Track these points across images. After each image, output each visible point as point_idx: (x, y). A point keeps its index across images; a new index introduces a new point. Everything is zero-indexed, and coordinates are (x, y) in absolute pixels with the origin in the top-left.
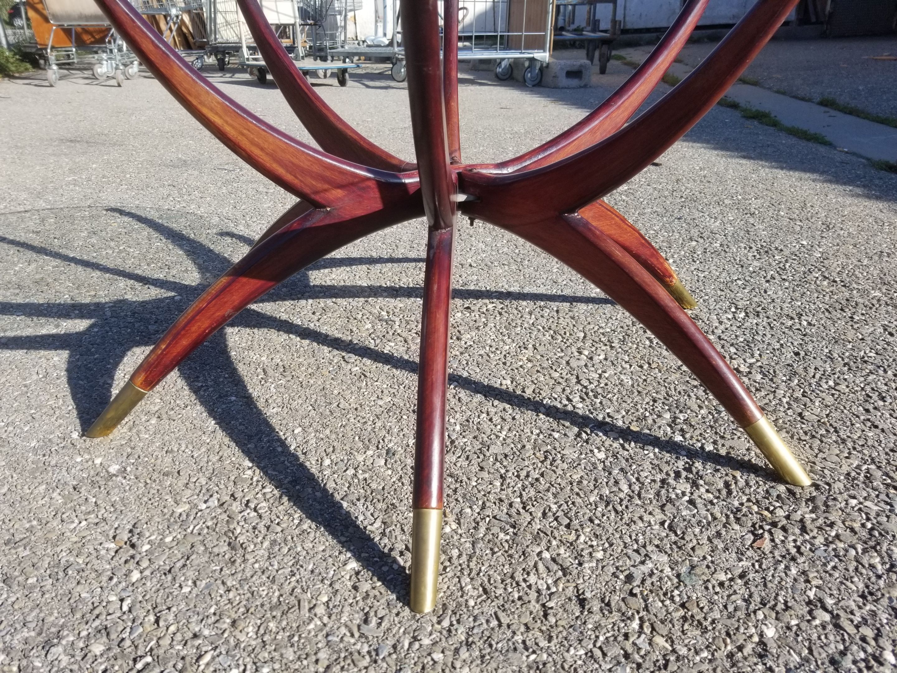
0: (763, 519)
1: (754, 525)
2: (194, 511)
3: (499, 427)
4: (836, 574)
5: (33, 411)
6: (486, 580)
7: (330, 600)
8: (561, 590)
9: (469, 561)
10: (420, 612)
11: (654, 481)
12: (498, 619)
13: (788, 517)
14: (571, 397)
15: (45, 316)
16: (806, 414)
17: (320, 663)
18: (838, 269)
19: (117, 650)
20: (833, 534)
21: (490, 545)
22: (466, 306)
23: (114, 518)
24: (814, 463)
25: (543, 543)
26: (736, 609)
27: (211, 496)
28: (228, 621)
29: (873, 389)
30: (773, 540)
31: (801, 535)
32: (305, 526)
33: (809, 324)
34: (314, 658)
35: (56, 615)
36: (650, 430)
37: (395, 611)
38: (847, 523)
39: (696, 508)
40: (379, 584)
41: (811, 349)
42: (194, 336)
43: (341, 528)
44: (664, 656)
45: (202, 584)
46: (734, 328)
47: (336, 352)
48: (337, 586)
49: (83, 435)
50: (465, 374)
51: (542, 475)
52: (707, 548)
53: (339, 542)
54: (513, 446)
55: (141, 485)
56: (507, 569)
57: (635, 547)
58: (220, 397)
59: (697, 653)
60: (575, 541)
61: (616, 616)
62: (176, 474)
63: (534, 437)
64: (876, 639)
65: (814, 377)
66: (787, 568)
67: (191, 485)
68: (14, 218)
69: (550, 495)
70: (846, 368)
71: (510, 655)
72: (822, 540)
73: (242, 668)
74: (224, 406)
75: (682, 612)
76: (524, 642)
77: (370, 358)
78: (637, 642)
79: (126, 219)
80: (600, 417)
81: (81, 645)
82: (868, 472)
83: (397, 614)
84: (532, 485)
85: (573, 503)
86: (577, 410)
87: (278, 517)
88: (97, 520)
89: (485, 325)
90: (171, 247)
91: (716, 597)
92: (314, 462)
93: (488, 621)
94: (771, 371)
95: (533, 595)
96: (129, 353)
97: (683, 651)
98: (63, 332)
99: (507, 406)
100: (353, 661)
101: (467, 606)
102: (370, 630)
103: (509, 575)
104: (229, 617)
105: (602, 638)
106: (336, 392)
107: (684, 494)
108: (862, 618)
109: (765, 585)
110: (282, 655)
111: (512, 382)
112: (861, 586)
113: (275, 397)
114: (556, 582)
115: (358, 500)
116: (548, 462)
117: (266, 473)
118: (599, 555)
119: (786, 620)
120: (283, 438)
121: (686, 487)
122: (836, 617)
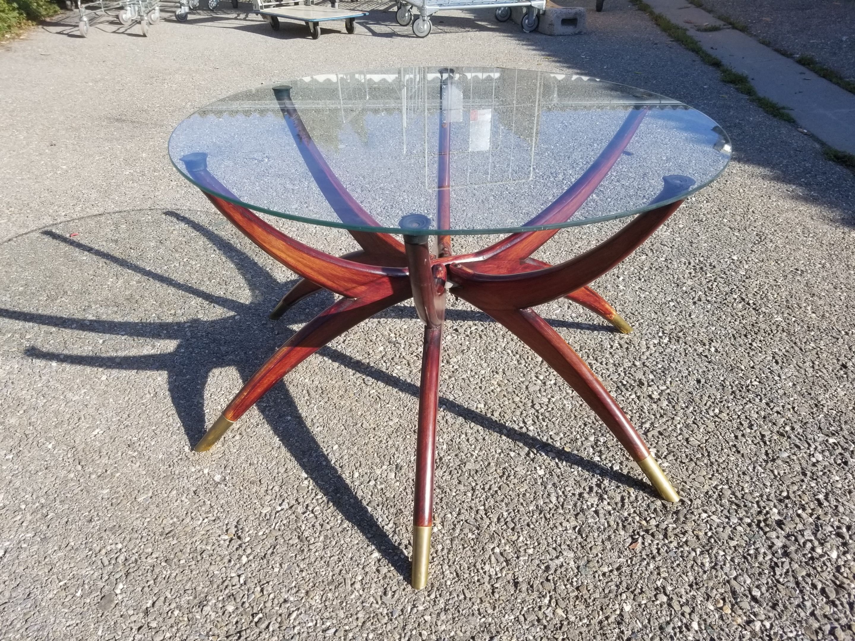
0: (641, 527)
1: (634, 531)
2: (274, 512)
3: (473, 446)
4: (678, 570)
5: (154, 428)
6: (458, 567)
7: (363, 579)
8: (504, 575)
9: (448, 553)
10: (417, 589)
11: (574, 494)
12: (464, 594)
13: (657, 526)
14: (526, 420)
15: (142, 335)
16: (691, 439)
17: (359, 620)
18: (755, 290)
19: (241, 609)
20: (684, 540)
21: (462, 542)
22: (454, 328)
23: (224, 517)
24: (686, 483)
25: (496, 542)
26: (610, 592)
27: (283, 500)
28: (303, 591)
29: (746, 418)
30: (643, 543)
31: (663, 540)
32: (345, 526)
33: (716, 351)
34: (355, 617)
35: (202, 585)
36: (578, 451)
37: (402, 587)
38: (695, 532)
39: (598, 516)
40: (392, 568)
41: (710, 377)
42: (265, 386)
43: (368, 527)
44: (561, 621)
45: (285, 566)
46: (657, 354)
47: (358, 375)
48: (367, 569)
49: (192, 450)
50: (451, 398)
51: (500, 488)
52: (600, 548)
53: (367, 538)
54: (482, 463)
55: (237, 491)
56: (472, 560)
57: (554, 546)
58: (280, 417)
59: (581, 620)
60: (516, 540)
61: (536, 594)
62: (258, 482)
63: (497, 456)
64: (690, 614)
65: (705, 405)
66: (648, 564)
67: (269, 492)
68: (92, 223)
69: (503, 504)
70: (732, 397)
71: (470, 618)
72: (676, 545)
73: (315, 622)
74: (284, 425)
75: (576, 593)
76: (479, 610)
77: (383, 381)
78: (546, 612)
79: (183, 225)
80: (544, 440)
81: (220, 605)
82: (721, 492)
83: (404, 589)
84: (492, 496)
85: (518, 511)
86: (529, 433)
87: (328, 518)
88: (214, 518)
89: (469, 348)
90: (224, 259)
91: (599, 583)
92: (348, 475)
93: (458, 596)
94: (675, 399)
95: (487, 578)
96: (211, 374)
97: (572, 618)
98: (159, 353)
99: (480, 428)
100: (378, 619)
101: (446, 585)
102: (387, 600)
103: (472, 564)
104: (304, 589)
105: (525, 609)
106: (359, 413)
107: (592, 505)
108: (687, 600)
109: (631, 576)
110: (337, 615)
111: (485, 406)
112: (692, 578)
113: (318, 417)
114: (501, 570)
115: (378, 505)
116: (505, 477)
117: (317, 483)
118: (530, 551)
119: (639, 600)
120: (326, 453)
121: (595, 500)
122: (670, 599)
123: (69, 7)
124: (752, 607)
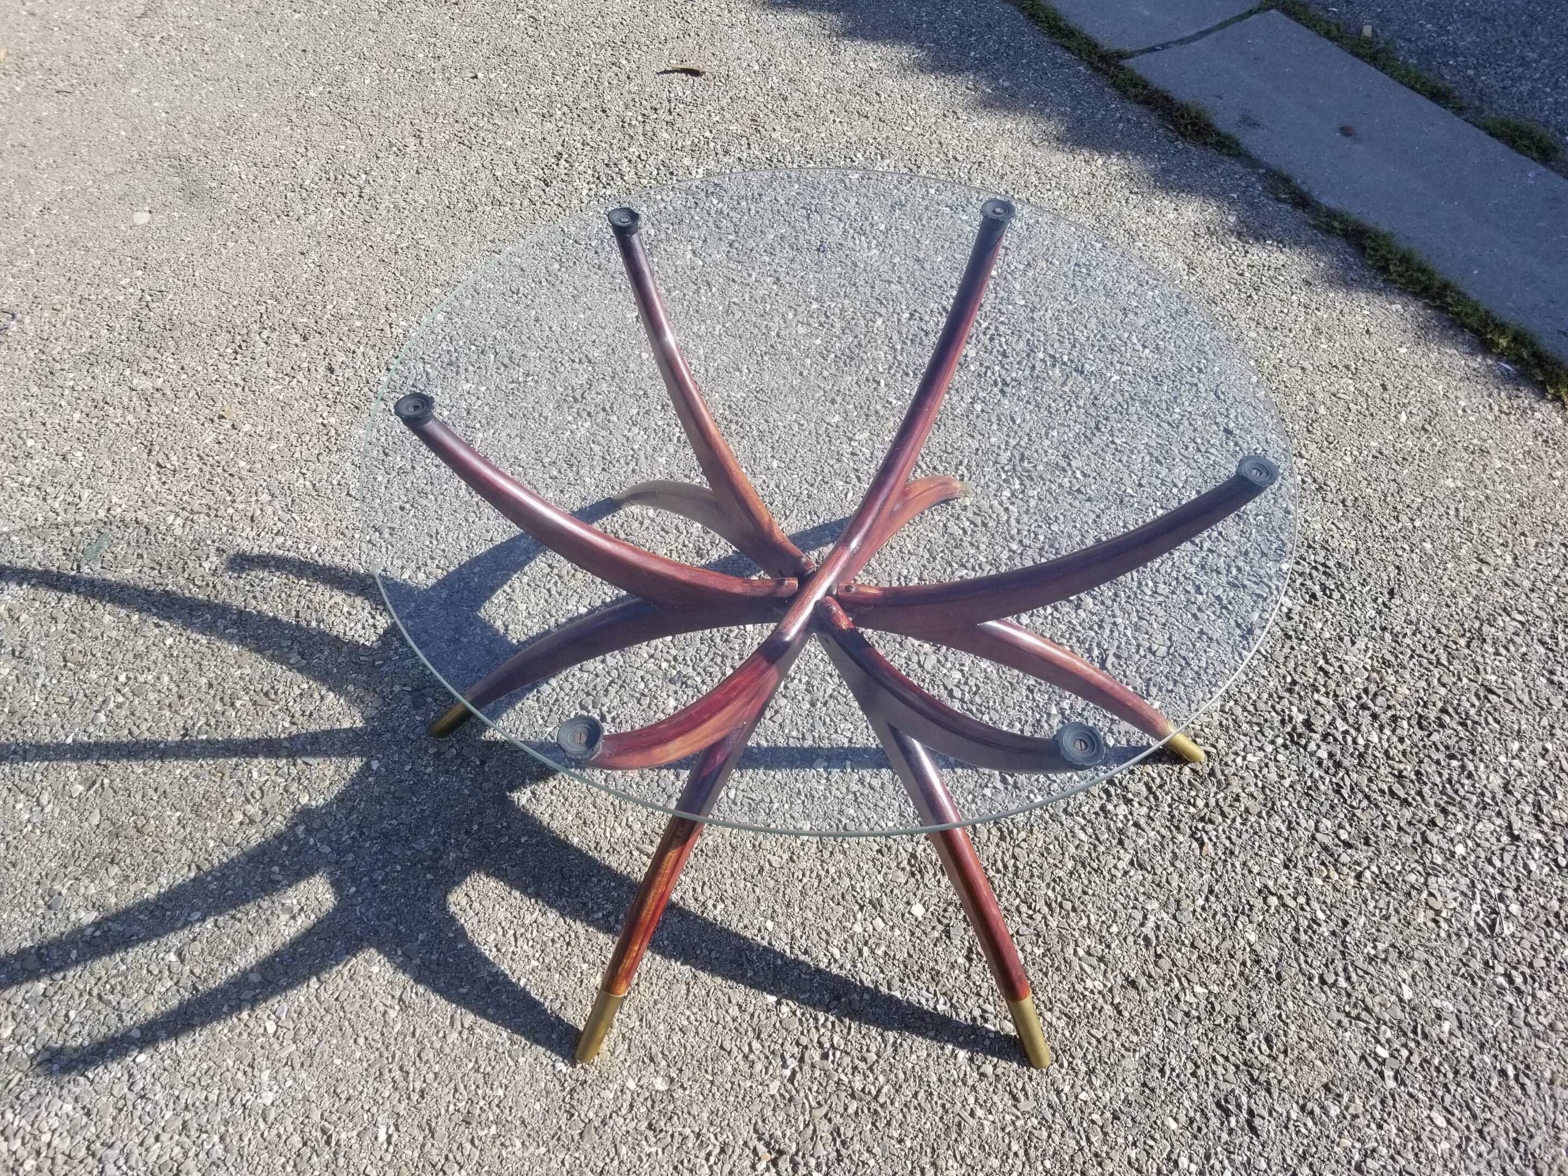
0: (1193, 818)
1: (1191, 829)
2: (787, 1082)
4: (1264, 854)
6: (1060, 1006)
7: (977, 1098)
8: (1113, 982)
10: (1044, 1066)
11: (1096, 814)
12: (1094, 1037)
13: (1207, 806)
17: (1019, 1154)
20: (1243, 808)
25: (1071, 941)
26: (1224, 928)
27: (783, 1057)
30: (1210, 839)
31: (1224, 821)
32: (891, 1039)
37: (1026, 1077)
38: (1246, 790)
39: (1144, 831)
40: (995, 1060)
43: (919, 1023)
44: (1208, 1000)
45: (877, 1149)
48: (970, 1082)
49: (573, 1064)
50: (845, 742)
51: (1015, 857)
52: (1176, 875)
53: (932, 1039)
56: (1066, 985)
57: (1131, 903)
59: (1223, 985)
60: (1089, 923)
61: (1161, 984)
64: (1308, 904)
66: (1233, 865)
69: (1037, 879)
71: (1123, 1062)
72: (1240, 820)
75: (1196, 953)
76: (1123, 1046)
78: (1186, 999)
83: (1030, 1078)
84: (1016, 875)
85: (1060, 879)
87: (861, 1044)
91: (1207, 924)
92: (825, 960)
93: (1089, 1043)
95: (1100, 999)
97: (1215, 989)
100: (1037, 1137)
102: (1025, 1105)
103: (1071, 990)
105: (1165, 1010)
107: (1126, 817)
108: (1295, 888)
109: (1228, 892)
112: (1282, 857)
114: (1105, 976)
115: (902, 981)
116: (1007, 836)
117: (799, 1000)
118: (1115, 929)
119: (1255, 920)
120: (766, 944)
121: (1123, 810)
122: (1280, 897)
124: (1351, 856)
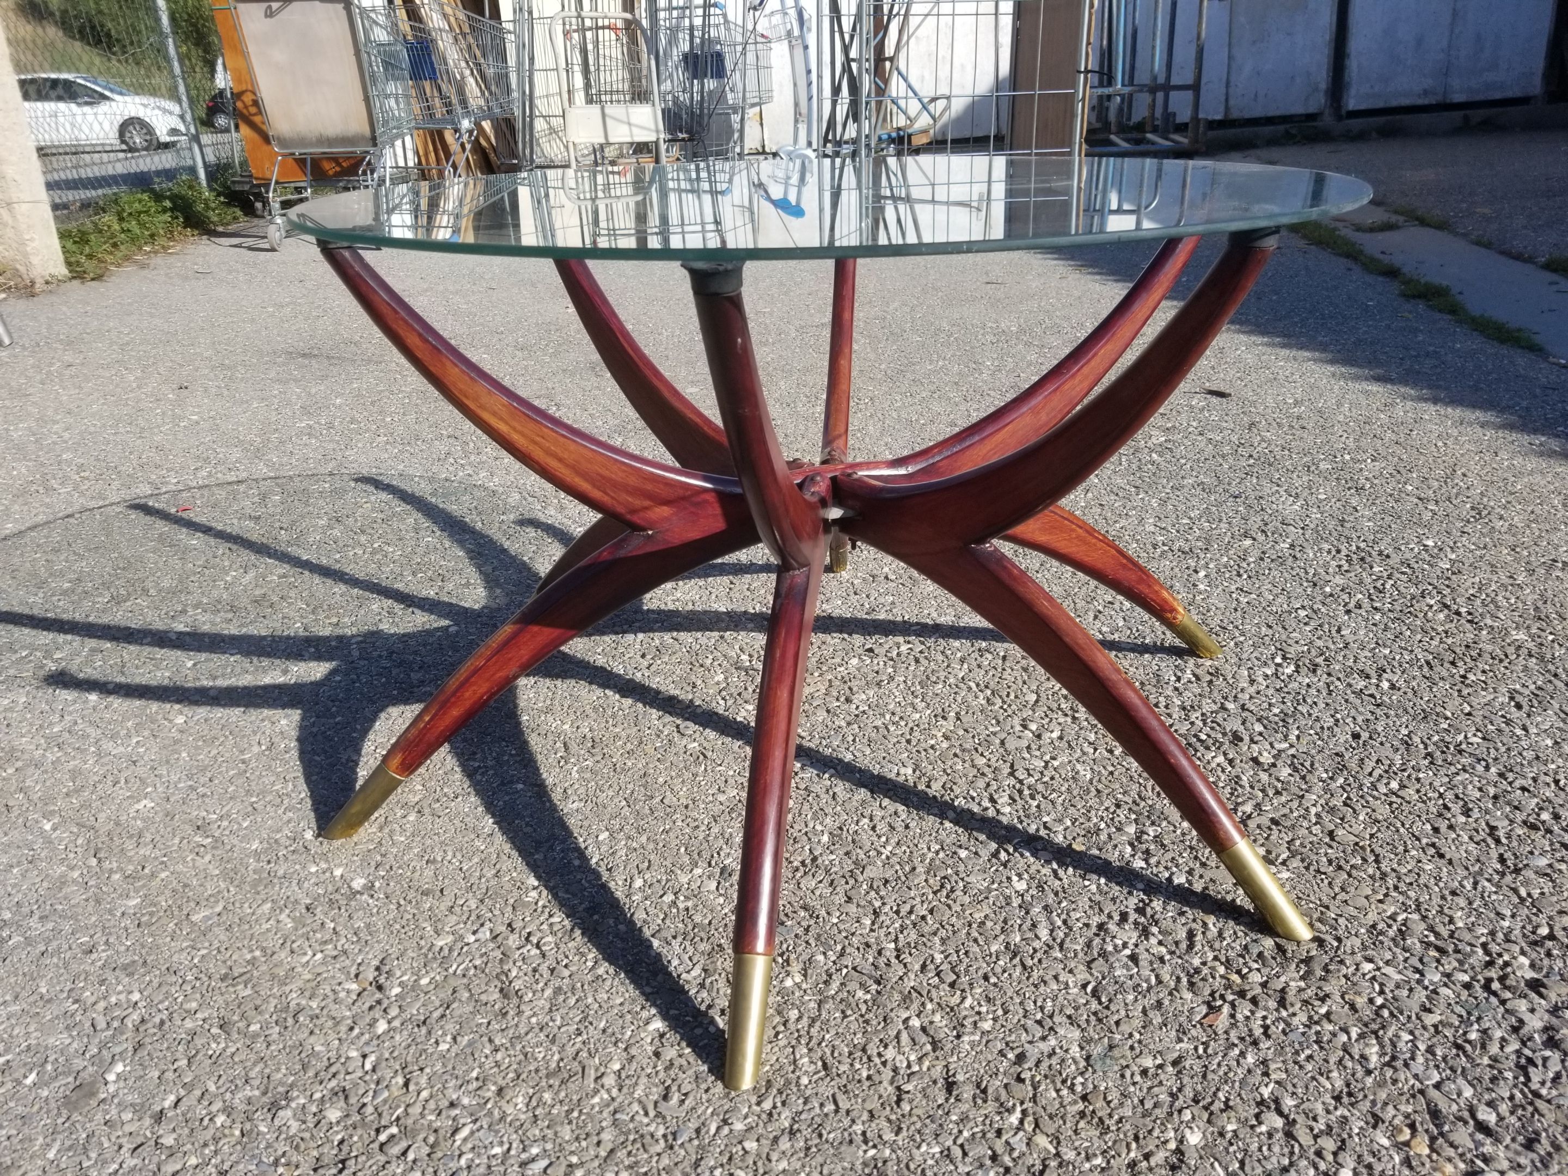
0: (1228, 987)
1: (1212, 994)
2: (459, 945)
3: (884, 839)
4: (1309, 1067)
5: (254, 799)
6: (828, 1052)
7: (623, 1068)
8: (925, 1069)
9: (810, 1026)
10: (736, 1089)
11: (1087, 925)
12: (835, 1102)
13: (1264, 985)
14: (996, 797)
15: (269, 655)
16: (1340, 832)
17: (602, 1146)
18: (1471, 591)
19: (356, 1118)
20: (1323, 1011)
21: (842, 1007)
22: (867, 647)
23: (356, 951)
24: (1327, 908)
25: (915, 1006)
26: (1156, 1105)
27: (482, 925)
28: (493, 1088)
29: (1457, 797)
30: (1233, 1016)
31: (1277, 1010)
32: (601, 971)
33: (1393, 687)
34: (595, 1139)
35: (284, 1071)
36: (1100, 850)
37: (704, 1086)
38: (1347, 997)
39: (1137, 965)
40: (688, 1050)
41: (1380, 729)
42: (468, 704)
43: (647, 975)
44: (1044, 1160)
45: (463, 1041)
46: (1271, 691)
47: (668, 718)
48: (633, 1051)
49: (319, 835)
50: (848, 757)
51: (931, 912)
52: (1137, 1023)
53: (643, 993)
54: (898, 867)
55: (393, 907)
56: (859, 1039)
57: (1039, 1016)
58: (503, 784)
59: (1088, 1158)
60: (958, 1005)
61: (991, 1107)
62: (438, 893)
63: (930, 855)
64: (1335, 1154)
65: (1370, 774)
66: (1242, 1054)
67: (457, 909)
68: (221, 494)
69: (937, 940)
70: (1426, 762)
71: (843, 1148)
72: (1304, 1019)
73: (506, 1146)
74: (507, 798)
75: (1080, 1106)
76: (864, 1133)
77: (714, 729)
78: (1011, 1141)
79: (384, 496)
80: (1032, 829)
81: (314, 1109)
82: (1404, 925)
83: (707, 1091)
84: (915, 925)
85: (966, 953)
86: (1000, 818)
87: (567, 957)
88: (335, 953)
89: (892, 678)
90: (447, 544)
91: (1132, 1089)
92: (620, 883)
93: (822, 1105)
94: (1307, 764)
95: (887, 1074)
96: (383, 715)
97: (1069, 1155)
98: (292, 682)
99: (901, 808)
100: (643, 1145)
101: (798, 1084)
102: (669, 1109)
103: (860, 1047)
104: (495, 1083)
105: (966, 1134)
106: (661, 780)
107: (1125, 945)
108: (1328, 1126)
109: (1204, 1076)
110: (556, 1133)
111: (914, 771)
112: (1339, 1084)
113: (576, 786)
114: (920, 1059)
115: (674, 937)
116: (944, 893)
117: (555, 896)
118: (987, 1025)
119: (1220, 1124)
120: (583, 846)
121: (1132, 936)
122: (1291, 1123)
123: (259, 213)
124: (1478, 1144)
